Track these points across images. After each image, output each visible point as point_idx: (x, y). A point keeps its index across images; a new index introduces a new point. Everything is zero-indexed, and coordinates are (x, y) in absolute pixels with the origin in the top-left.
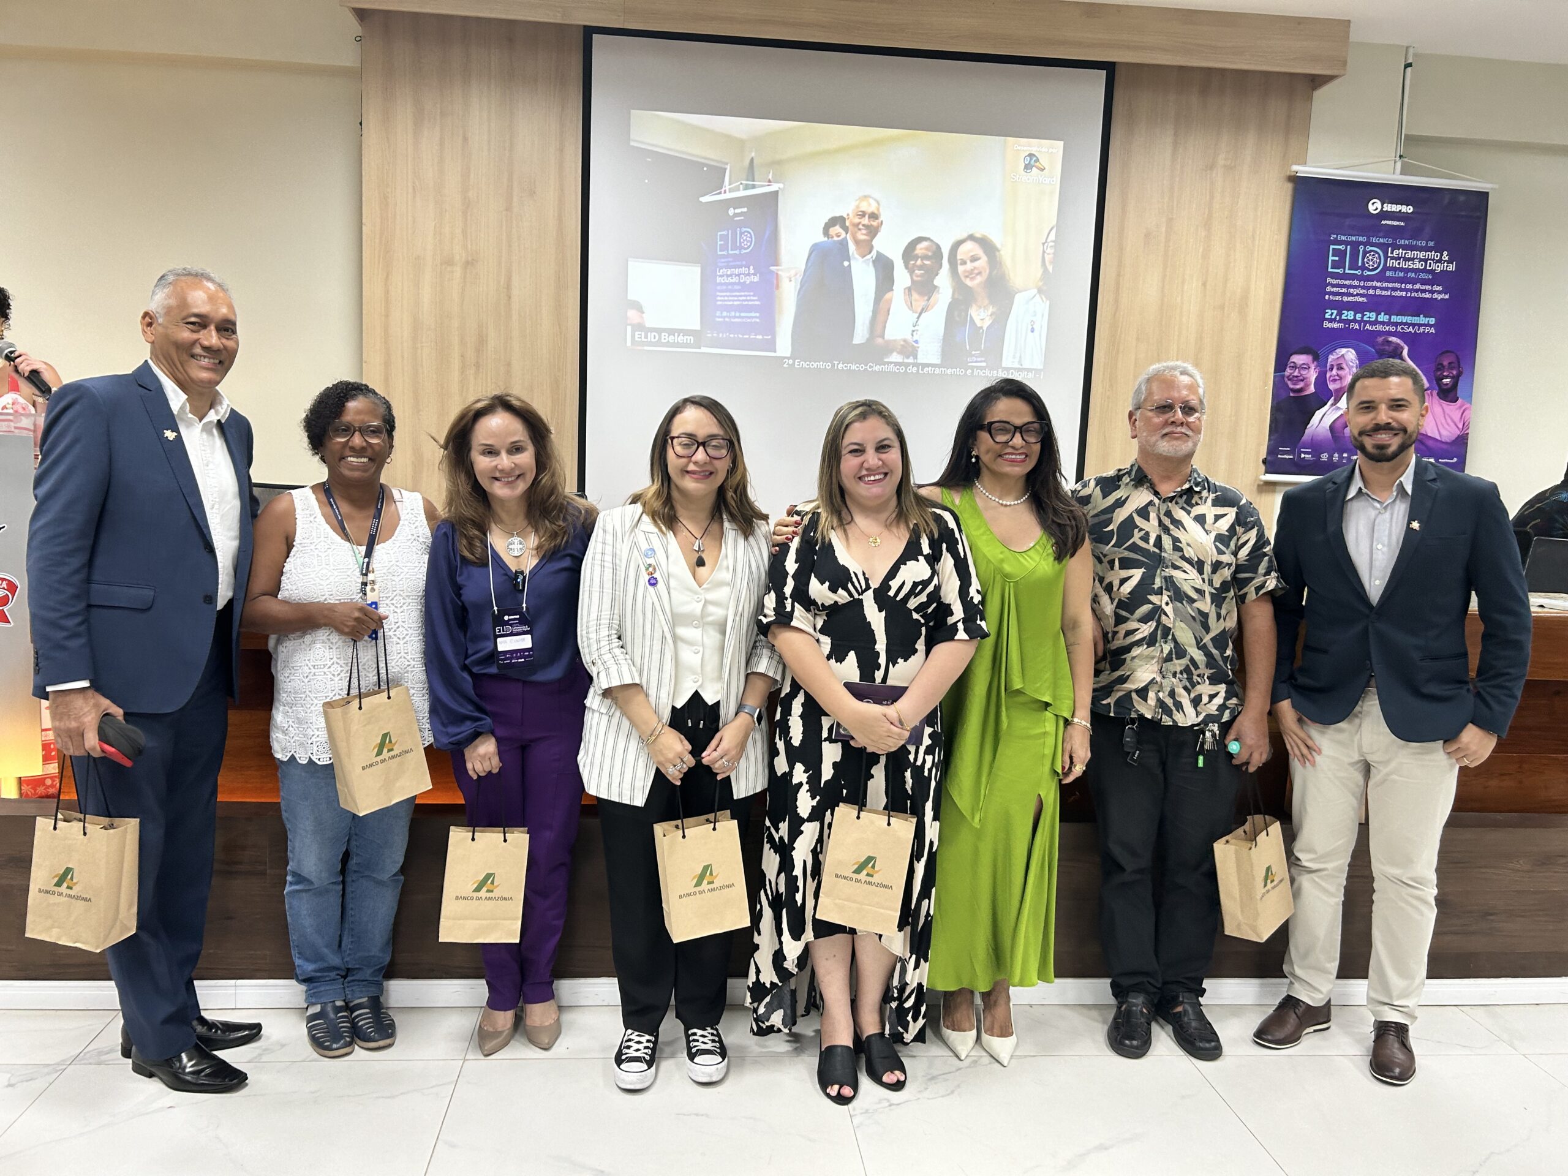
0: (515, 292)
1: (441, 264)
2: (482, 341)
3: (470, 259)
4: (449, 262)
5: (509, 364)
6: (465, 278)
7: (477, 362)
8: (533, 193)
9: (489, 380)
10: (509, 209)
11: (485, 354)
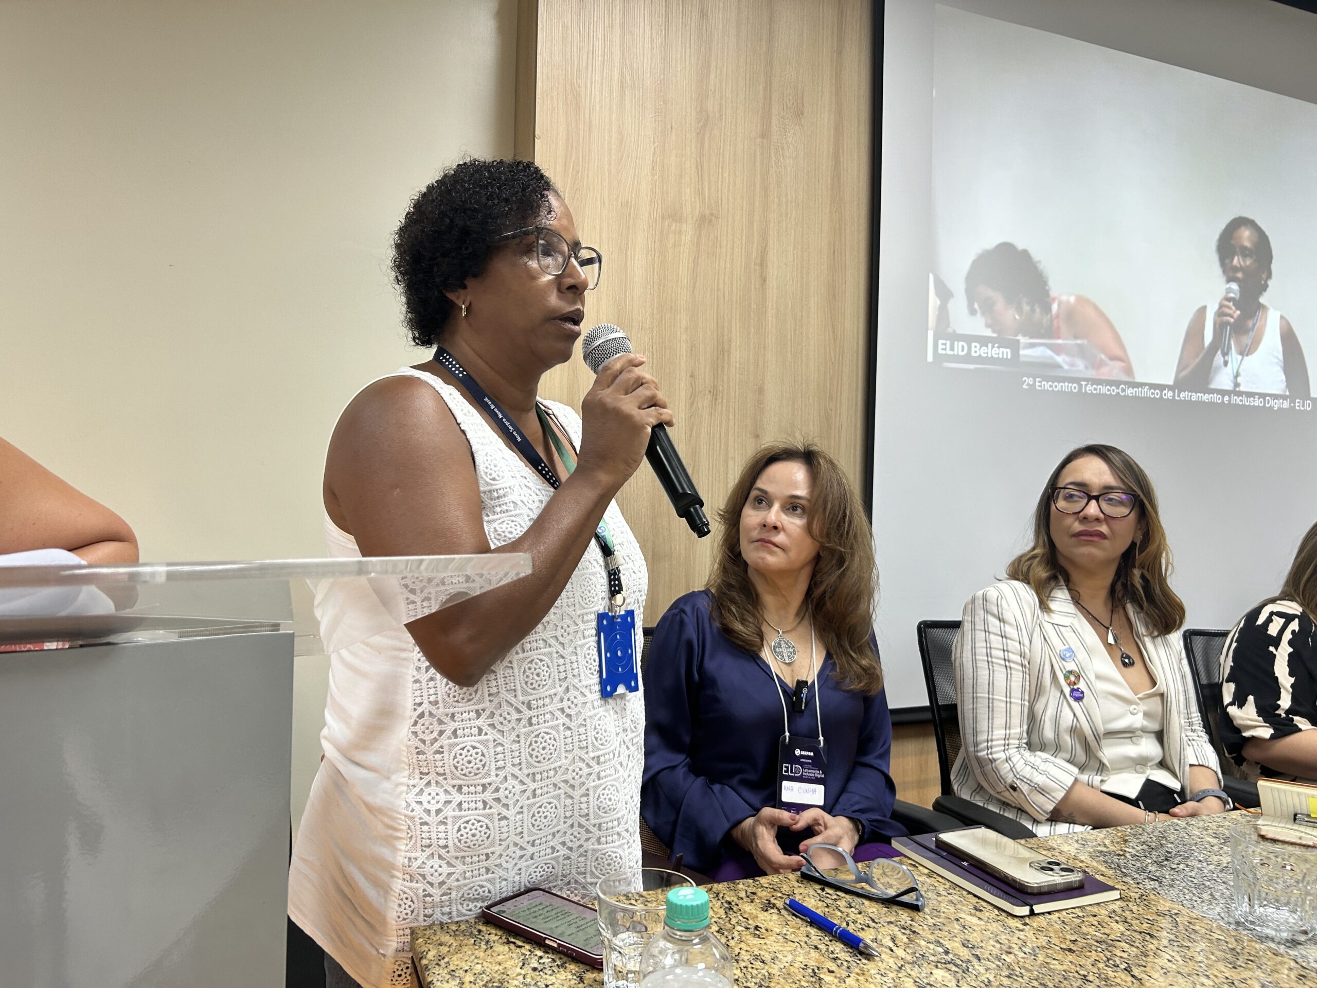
0: (773, 271)
1: (663, 218)
2: (722, 351)
3: (707, 212)
4: (674, 215)
5: (761, 391)
6: (698, 244)
7: (715, 387)
8: (799, 113)
9: (731, 417)
10: (765, 134)
11: (726, 373)
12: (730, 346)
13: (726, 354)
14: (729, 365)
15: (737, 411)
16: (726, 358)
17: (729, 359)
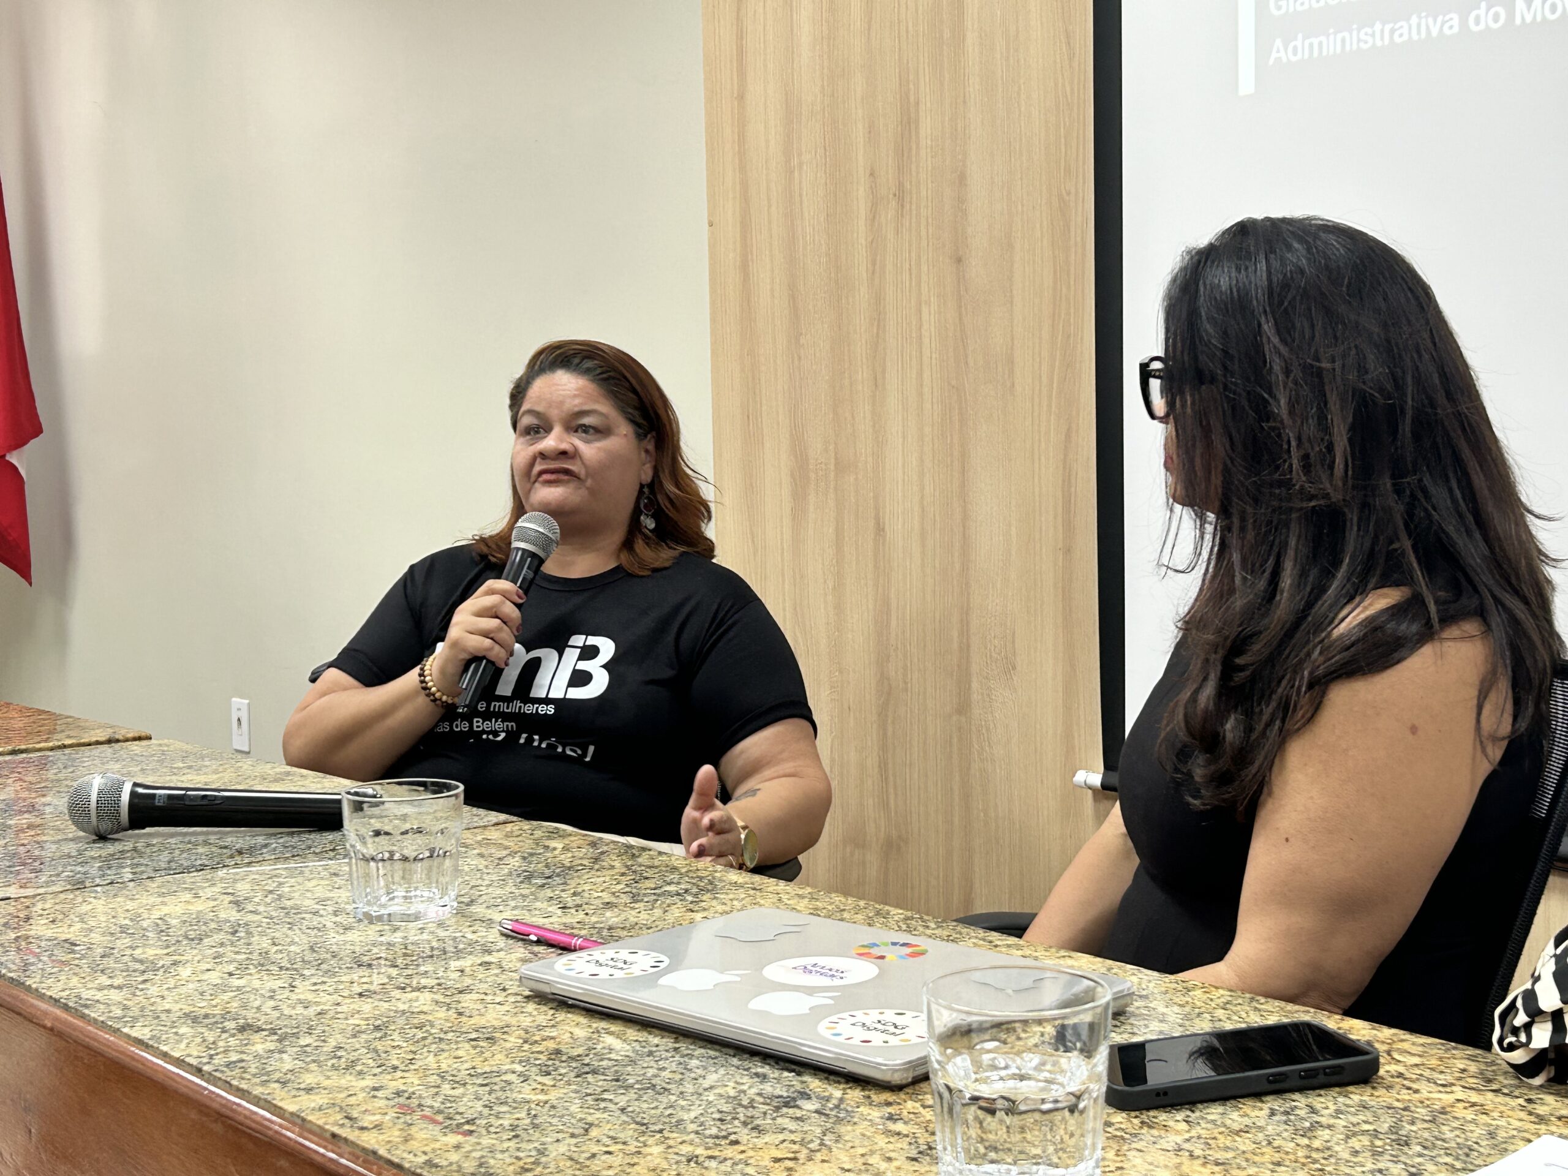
2: (908, 122)
5: (962, 179)
7: (901, 185)
9: (923, 233)
11: (914, 159)
12: (917, 111)
13: (913, 126)
14: (918, 147)
15: (930, 220)
16: (913, 133)
17: (917, 133)
